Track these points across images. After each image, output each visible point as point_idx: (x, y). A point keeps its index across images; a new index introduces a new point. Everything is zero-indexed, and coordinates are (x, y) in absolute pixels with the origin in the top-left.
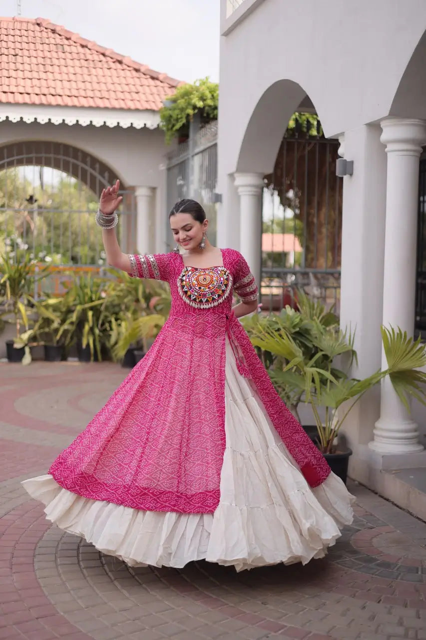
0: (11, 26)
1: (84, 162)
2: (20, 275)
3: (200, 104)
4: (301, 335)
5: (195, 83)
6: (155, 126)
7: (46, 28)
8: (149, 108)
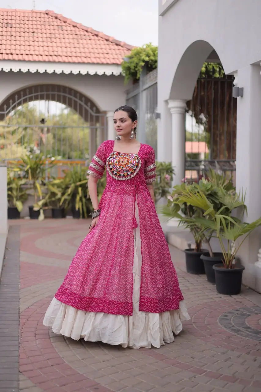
0: (30, 15)
1: (76, 97)
2: (37, 166)
3: (147, 59)
4: (212, 195)
5: (143, 46)
6: (119, 74)
7: (52, 16)
8: (115, 62)
